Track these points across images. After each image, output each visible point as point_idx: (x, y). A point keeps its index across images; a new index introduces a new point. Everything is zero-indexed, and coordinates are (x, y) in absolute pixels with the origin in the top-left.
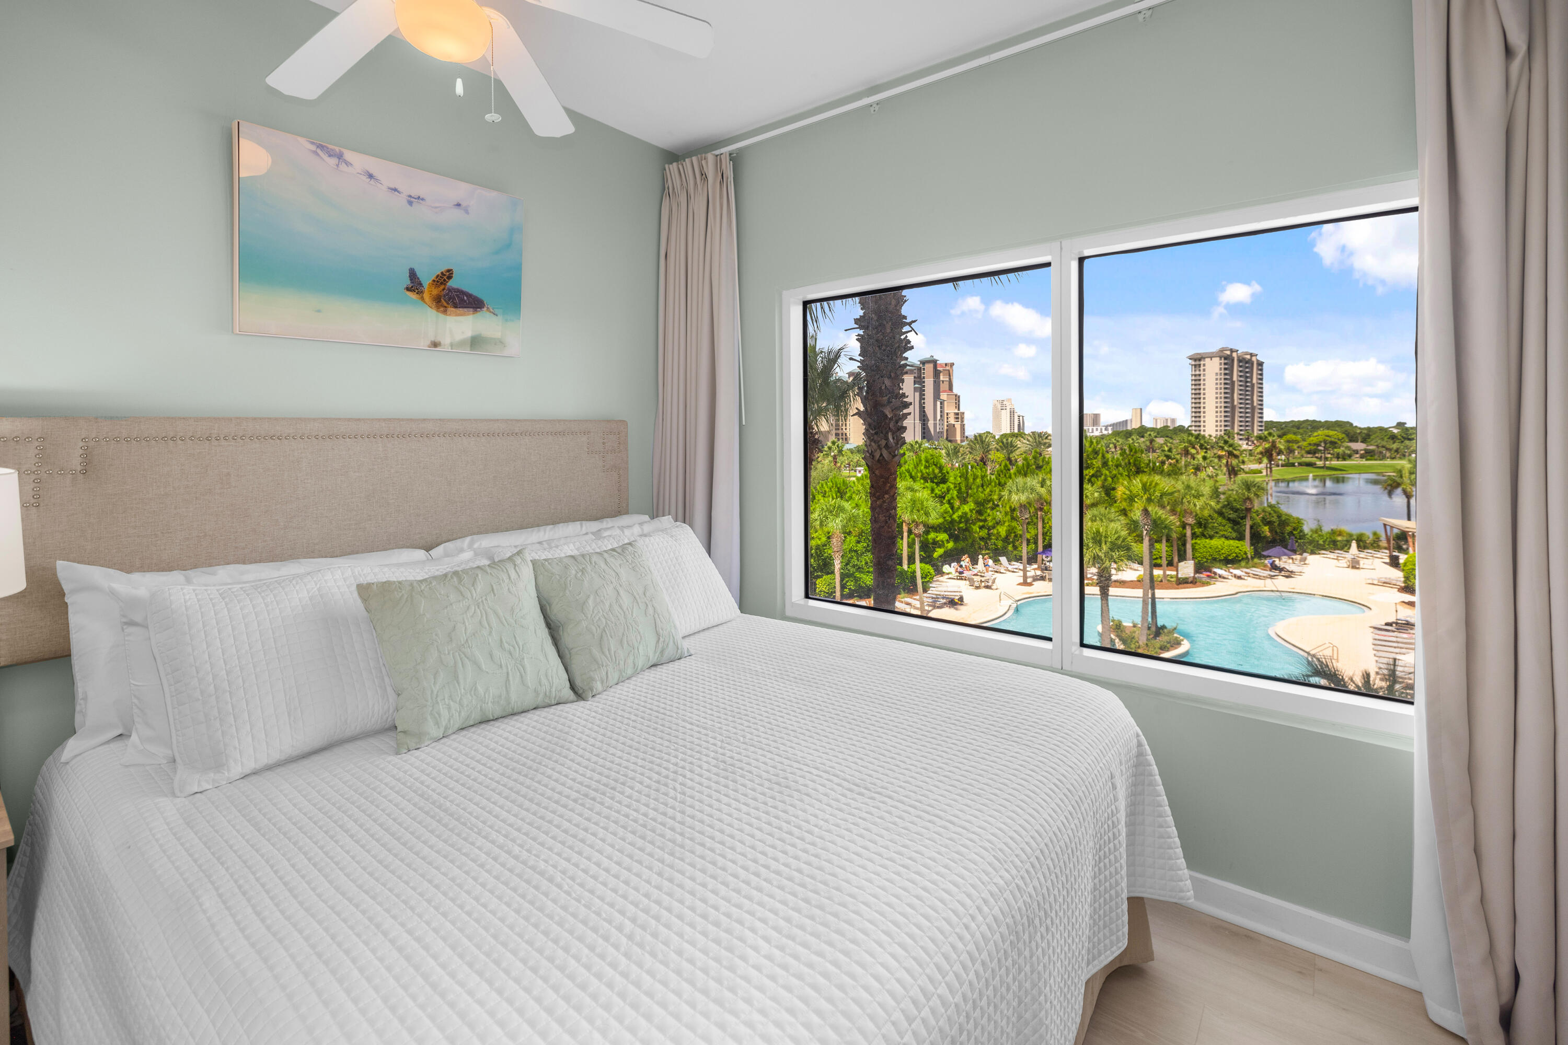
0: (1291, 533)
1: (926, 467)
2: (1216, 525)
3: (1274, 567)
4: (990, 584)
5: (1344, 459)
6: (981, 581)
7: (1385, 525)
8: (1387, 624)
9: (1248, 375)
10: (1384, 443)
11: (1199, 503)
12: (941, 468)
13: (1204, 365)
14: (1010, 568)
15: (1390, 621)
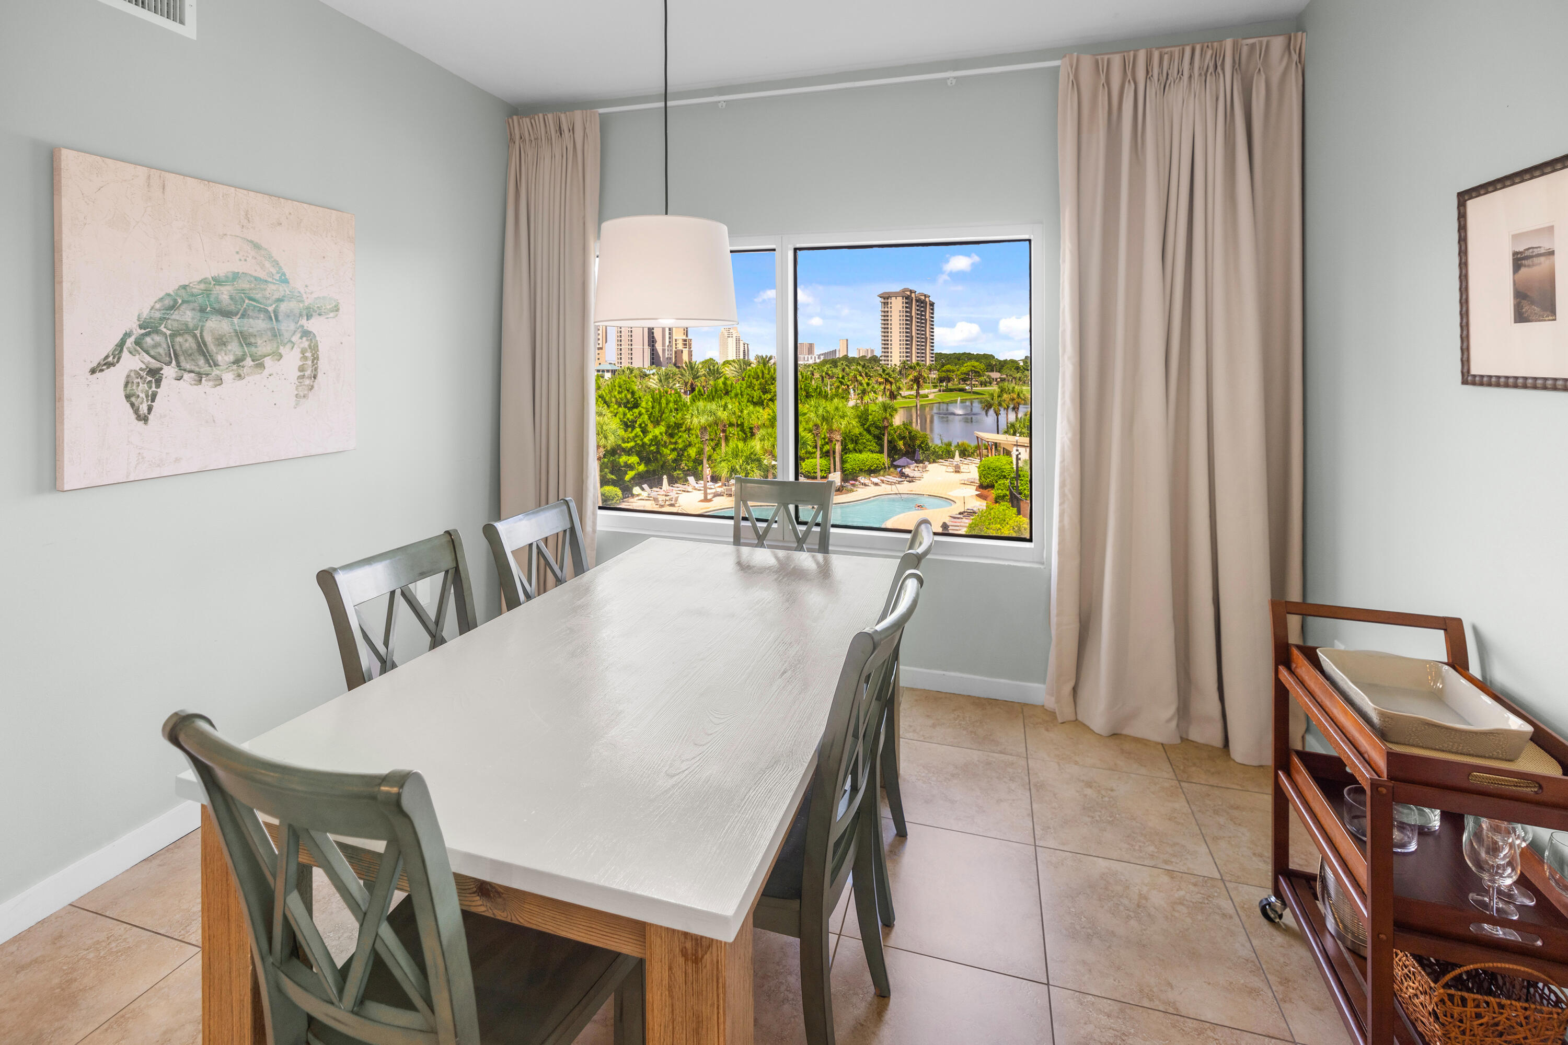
0: (920, 446)
1: (620, 393)
2: (865, 441)
3: (902, 475)
4: (673, 502)
5: (986, 386)
6: (666, 500)
7: (977, 437)
8: (960, 514)
9: (923, 313)
10: (1011, 373)
11: (844, 422)
12: (633, 393)
13: (891, 303)
14: (697, 486)
15: (962, 511)
